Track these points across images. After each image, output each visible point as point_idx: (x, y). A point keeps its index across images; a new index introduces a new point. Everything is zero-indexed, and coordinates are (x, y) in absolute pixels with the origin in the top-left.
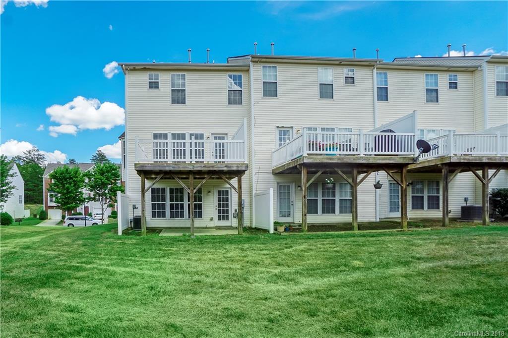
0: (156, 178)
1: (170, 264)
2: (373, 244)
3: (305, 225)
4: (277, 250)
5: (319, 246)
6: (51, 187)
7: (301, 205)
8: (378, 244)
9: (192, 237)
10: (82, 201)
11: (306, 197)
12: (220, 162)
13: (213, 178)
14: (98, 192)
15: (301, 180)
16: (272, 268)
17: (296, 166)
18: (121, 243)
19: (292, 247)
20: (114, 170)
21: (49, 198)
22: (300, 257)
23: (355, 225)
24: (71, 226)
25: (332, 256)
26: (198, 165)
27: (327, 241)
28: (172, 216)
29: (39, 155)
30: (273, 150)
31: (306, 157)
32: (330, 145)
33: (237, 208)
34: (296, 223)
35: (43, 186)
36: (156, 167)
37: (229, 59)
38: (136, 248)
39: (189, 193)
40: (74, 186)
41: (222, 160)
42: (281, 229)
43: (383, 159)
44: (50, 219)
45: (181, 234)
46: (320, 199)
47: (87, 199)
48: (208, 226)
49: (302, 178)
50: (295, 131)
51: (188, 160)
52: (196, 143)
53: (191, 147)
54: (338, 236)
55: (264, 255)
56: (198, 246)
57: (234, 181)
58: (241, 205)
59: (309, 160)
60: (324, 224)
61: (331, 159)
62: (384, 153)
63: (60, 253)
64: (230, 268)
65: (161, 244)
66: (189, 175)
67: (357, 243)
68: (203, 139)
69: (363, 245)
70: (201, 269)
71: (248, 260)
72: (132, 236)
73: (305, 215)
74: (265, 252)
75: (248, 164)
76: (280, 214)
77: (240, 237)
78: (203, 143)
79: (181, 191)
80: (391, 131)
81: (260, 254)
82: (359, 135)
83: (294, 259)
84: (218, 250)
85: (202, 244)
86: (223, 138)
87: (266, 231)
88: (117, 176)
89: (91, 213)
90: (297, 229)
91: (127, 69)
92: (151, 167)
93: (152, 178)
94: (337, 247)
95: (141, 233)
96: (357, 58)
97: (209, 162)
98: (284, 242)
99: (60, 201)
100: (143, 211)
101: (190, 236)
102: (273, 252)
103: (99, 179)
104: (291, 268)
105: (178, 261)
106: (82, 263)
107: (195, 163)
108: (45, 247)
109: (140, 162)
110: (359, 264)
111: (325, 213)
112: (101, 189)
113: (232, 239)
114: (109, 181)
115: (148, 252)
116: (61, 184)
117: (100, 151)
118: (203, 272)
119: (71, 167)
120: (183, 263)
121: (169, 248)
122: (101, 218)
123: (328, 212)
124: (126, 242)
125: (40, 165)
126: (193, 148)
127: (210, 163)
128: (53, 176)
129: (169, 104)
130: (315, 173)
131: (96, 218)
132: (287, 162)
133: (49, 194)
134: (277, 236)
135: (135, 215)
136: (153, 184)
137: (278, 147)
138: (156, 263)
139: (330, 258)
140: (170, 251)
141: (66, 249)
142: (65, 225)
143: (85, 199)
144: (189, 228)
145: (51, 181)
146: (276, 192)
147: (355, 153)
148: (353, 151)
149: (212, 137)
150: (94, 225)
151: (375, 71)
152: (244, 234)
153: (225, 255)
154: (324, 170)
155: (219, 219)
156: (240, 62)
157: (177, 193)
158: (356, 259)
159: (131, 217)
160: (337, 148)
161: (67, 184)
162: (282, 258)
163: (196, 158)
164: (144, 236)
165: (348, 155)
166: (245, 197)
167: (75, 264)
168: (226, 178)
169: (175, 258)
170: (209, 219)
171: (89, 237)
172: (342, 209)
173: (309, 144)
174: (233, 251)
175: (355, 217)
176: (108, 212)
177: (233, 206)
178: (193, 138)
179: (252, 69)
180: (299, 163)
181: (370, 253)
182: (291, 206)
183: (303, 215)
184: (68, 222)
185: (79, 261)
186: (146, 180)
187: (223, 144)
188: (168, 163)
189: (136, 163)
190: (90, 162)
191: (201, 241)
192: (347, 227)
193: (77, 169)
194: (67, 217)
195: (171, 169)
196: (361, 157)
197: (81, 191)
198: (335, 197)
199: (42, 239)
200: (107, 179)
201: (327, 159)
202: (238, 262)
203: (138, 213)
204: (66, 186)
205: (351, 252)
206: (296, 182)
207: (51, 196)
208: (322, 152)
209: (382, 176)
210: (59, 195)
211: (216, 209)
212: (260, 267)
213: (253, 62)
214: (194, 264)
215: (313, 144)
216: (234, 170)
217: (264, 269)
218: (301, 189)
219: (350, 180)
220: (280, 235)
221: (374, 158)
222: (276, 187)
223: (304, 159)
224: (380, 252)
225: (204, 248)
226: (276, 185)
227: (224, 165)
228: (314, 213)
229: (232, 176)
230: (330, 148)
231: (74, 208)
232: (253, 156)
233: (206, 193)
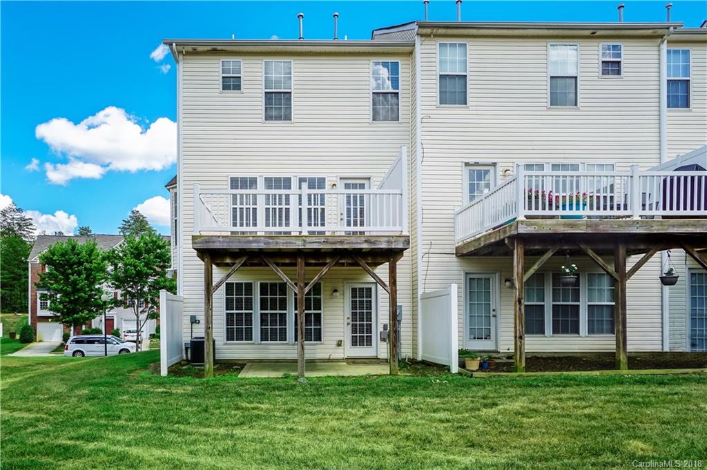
0: (234, 264)
1: (253, 440)
2: (665, 401)
3: (520, 357)
4: (467, 411)
5: (552, 403)
6: (43, 279)
7: (513, 316)
8: (676, 402)
9: (301, 380)
10: (101, 306)
11: (523, 301)
12: (357, 232)
13: (343, 265)
14: (129, 289)
15: (512, 267)
16: (459, 453)
17: (503, 240)
18: (163, 392)
19: (497, 405)
20: (160, 247)
21: (39, 301)
22: (514, 427)
23: (623, 358)
24: (78, 356)
25: (580, 427)
26: (314, 239)
27: (568, 392)
28: (264, 337)
29: (22, 219)
30: (458, 209)
31: (522, 222)
32: (571, 198)
33: (387, 322)
34: (502, 351)
35: (28, 278)
36: (232, 242)
37: (375, 33)
38: (191, 405)
39: (296, 294)
40: (86, 279)
41: (358, 229)
42: (473, 365)
43: (681, 225)
44: (40, 341)
45: (280, 374)
46: (548, 304)
47: (110, 303)
48: (334, 356)
49: (515, 263)
50: (500, 172)
51: (294, 228)
52: (309, 196)
53: (300, 204)
54: (588, 382)
55: (441, 421)
56: (311, 400)
57: (382, 271)
58: (395, 316)
59: (529, 228)
60: (556, 355)
61: (573, 226)
62: (682, 212)
63: (38, 416)
64: (373, 451)
65: (239, 395)
66: (296, 259)
67: (631, 399)
68: (325, 188)
69: (647, 405)
70: (315, 452)
71: (408, 433)
72: (185, 378)
73: (521, 337)
74: (442, 415)
75: (409, 236)
76: (471, 334)
77: (393, 381)
78: (322, 196)
79: (283, 288)
80: (698, 168)
81: (432, 420)
82: (632, 177)
83: (502, 433)
84: (350, 410)
85: (319, 395)
86: (362, 186)
87: (444, 368)
88: (165, 260)
89: (118, 330)
90: (504, 364)
91: (180, 52)
92: (223, 242)
93: (227, 265)
94: (591, 406)
95: (203, 370)
96: (624, 22)
97: (334, 232)
98: (480, 394)
99: (61, 306)
100: (208, 328)
101: (296, 378)
102: (459, 416)
103: (130, 265)
104: (496, 454)
105: (269, 433)
106: (78, 439)
107: (307, 234)
108: (12, 403)
109: (203, 234)
110: (642, 450)
111: (558, 333)
112: (136, 283)
113: (378, 386)
114: (151, 269)
115: (212, 414)
116: (62, 274)
117: (138, 212)
118: (318, 461)
119: (81, 243)
120: (278, 437)
121: (255, 405)
122: (135, 339)
123: (565, 331)
124: (174, 391)
125: (24, 239)
126: (305, 206)
127: (336, 234)
128: (48, 260)
129: (260, 120)
130: (541, 253)
131: (127, 338)
132: (485, 233)
133: (39, 293)
134: (464, 380)
135: (194, 335)
136: (228, 276)
137: (467, 203)
138: (225, 437)
139: (578, 433)
140: (256, 412)
141: (54, 406)
142: (68, 353)
143: (105, 302)
144: (295, 361)
145: (43, 269)
146: (463, 290)
147: (622, 212)
148: (619, 208)
149: (341, 185)
150: (124, 353)
151: (665, 47)
152: (403, 375)
153: (362, 421)
154: (558, 248)
155: (354, 343)
156: (397, 37)
157: (274, 295)
158: (636, 437)
159: (187, 339)
160: (585, 205)
161: (73, 274)
162: (477, 430)
163: (310, 225)
164: (210, 378)
165: (606, 217)
166: (403, 300)
167: (64, 442)
168: (368, 264)
169: (264, 427)
170: (335, 343)
171: (103, 380)
172: (593, 325)
173: (530, 197)
174: (379, 414)
175: (622, 341)
176: (148, 328)
177: (381, 317)
178: (305, 185)
179: (419, 49)
180: (508, 235)
181: (664, 423)
182: (492, 319)
183: (516, 337)
184: (73, 347)
185: (72, 434)
186: (214, 266)
187: (362, 198)
188: (259, 234)
189: (194, 234)
190: (117, 232)
191: (318, 389)
192: (605, 361)
193: (91, 247)
194: (72, 337)
195: (262, 246)
196: (634, 222)
197: (99, 288)
198: (579, 301)
199: (13, 384)
200: (147, 265)
201: (565, 225)
202: (388, 437)
203: (200, 331)
204: (72, 278)
205: (622, 419)
206: (501, 272)
207: (43, 297)
208: (554, 212)
209: (675, 259)
210: (59, 296)
211: (348, 324)
212: (434, 449)
213: (422, 35)
214: (300, 441)
215: (537, 197)
216: (381, 248)
217: (441, 456)
218: (512, 286)
219: (611, 268)
220: (472, 376)
221: (662, 224)
222: (463, 281)
223: (520, 225)
224: (685, 420)
225: (322, 403)
226: (463, 277)
227: (363, 239)
228: (537, 333)
229: (379, 260)
230: (571, 205)
231: (87, 321)
232: (419, 219)
233: (329, 293)
